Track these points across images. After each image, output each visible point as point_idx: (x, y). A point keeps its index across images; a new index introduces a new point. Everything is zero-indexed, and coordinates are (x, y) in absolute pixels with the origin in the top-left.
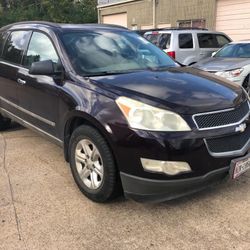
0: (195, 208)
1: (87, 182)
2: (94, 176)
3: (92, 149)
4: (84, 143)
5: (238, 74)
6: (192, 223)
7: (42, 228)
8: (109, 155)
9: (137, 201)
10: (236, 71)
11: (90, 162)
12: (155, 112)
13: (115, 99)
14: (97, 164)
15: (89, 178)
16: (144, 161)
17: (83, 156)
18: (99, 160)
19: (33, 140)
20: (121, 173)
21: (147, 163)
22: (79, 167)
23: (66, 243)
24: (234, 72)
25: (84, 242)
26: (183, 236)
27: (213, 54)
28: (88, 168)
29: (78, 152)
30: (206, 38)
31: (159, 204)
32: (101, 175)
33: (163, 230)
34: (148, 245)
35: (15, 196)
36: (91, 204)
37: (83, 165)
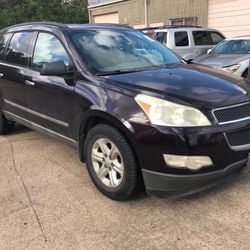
0: (214, 201)
1: (105, 181)
2: (113, 174)
3: (110, 148)
4: (101, 142)
5: (235, 70)
6: (213, 216)
7: (66, 228)
8: (130, 153)
9: (159, 196)
10: (233, 67)
11: (108, 160)
12: (176, 108)
13: (133, 97)
14: (116, 162)
15: (107, 176)
16: (166, 157)
17: (101, 155)
18: (119, 158)
19: (39, 142)
20: (143, 170)
21: (170, 159)
22: (96, 166)
23: (93, 243)
24: (231, 68)
25: (111, 240)
26: (207, 229)
27: (209, 51)
28: (106, 166)
29: (95, 151)
30: (200, 35)
31: (179, 200)
32: (122, 173)
33: (187, 224)
34: (175, 239)
35: (32, 198)
36: (111, 202)
37: (100, 164)
